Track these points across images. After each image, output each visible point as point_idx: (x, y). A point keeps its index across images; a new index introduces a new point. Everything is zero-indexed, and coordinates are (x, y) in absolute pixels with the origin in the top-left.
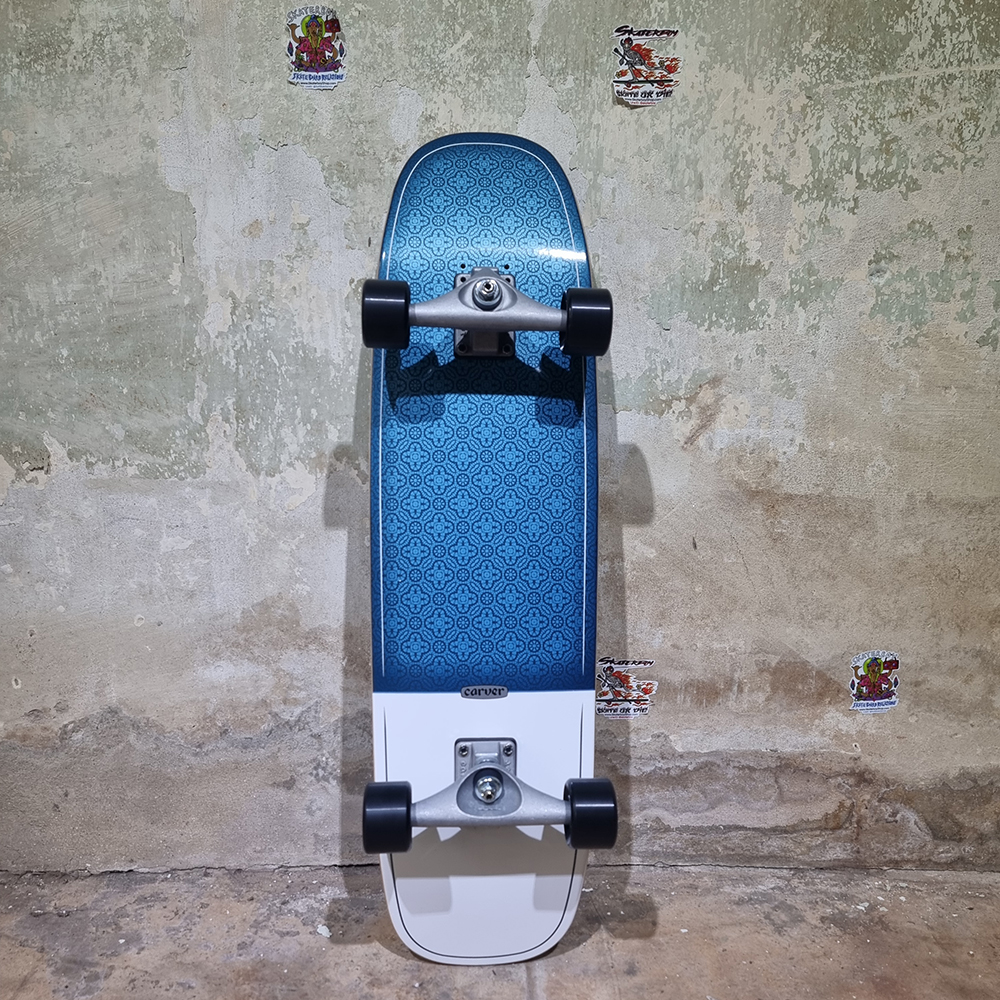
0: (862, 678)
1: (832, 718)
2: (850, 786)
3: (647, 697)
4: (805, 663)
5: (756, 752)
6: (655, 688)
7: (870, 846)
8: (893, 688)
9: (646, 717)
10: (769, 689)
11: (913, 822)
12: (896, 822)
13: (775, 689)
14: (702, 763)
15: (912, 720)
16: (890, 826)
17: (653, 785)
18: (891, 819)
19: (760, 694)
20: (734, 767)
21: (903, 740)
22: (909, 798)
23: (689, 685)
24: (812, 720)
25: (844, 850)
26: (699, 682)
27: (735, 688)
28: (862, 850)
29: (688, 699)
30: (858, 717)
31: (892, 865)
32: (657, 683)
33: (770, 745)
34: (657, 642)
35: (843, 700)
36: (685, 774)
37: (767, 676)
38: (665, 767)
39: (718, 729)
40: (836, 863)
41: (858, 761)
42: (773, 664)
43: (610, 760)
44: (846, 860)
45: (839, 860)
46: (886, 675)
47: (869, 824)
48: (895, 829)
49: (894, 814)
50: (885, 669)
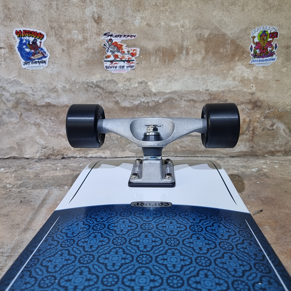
0: (257, 44)
1: (240, 69)
2: (249, 110)
3: (133, 58)
4: (224, 35)
5: (197, 91)
6: (138, 53)
7: (259, 143)
8: (274, 50)
9: (134, 71)
10: (203, 52)
11: (282, 129)
12: (273, 130)
13: (207, 52)
14: (167, 98)
15: (284, 70)
16: (270, 132)
17: (140, 112)
18: (271, 128)
19: (199, 55)
20: (185, 100)
21: (278, 82)
22: (280, 116)
23: (158, 50)
24: (228, 71)
25: (245, 146)
26: (163, 48)
27: (184, 52)
28: (255, 146)
29: (158, 59)
30: (254, 68)
31: (270, 154)
32: (138, 50)
33: (204, 87)
34: (137, 22)
35: (246, 58)
36: (158, 105)
37: (202, 44)
38: (146, 101)
39: (176, 77)
40: (241, 153)
41: (253, 95)
42: (206, 36)
43: (115, 98)
44: (246, 152)
45: (242, 152)
46: (270, 42)
47: (259, 131)
48: (272, 133)
49: (272, 125)
50: (270, 37)
